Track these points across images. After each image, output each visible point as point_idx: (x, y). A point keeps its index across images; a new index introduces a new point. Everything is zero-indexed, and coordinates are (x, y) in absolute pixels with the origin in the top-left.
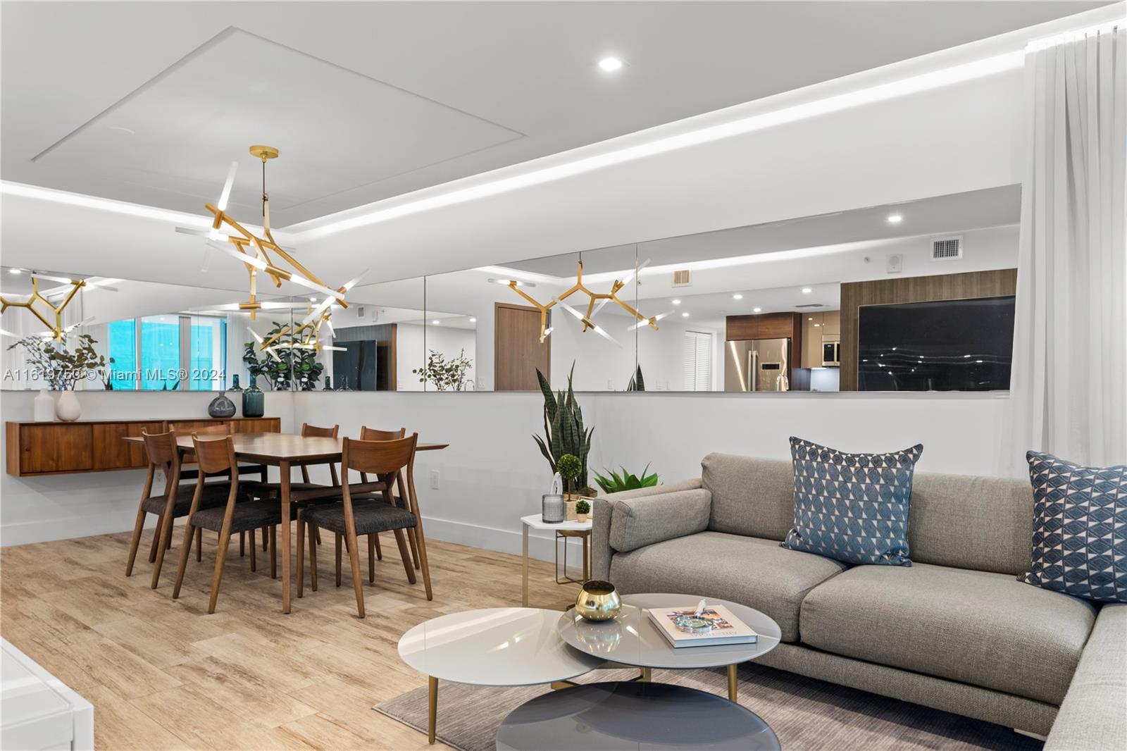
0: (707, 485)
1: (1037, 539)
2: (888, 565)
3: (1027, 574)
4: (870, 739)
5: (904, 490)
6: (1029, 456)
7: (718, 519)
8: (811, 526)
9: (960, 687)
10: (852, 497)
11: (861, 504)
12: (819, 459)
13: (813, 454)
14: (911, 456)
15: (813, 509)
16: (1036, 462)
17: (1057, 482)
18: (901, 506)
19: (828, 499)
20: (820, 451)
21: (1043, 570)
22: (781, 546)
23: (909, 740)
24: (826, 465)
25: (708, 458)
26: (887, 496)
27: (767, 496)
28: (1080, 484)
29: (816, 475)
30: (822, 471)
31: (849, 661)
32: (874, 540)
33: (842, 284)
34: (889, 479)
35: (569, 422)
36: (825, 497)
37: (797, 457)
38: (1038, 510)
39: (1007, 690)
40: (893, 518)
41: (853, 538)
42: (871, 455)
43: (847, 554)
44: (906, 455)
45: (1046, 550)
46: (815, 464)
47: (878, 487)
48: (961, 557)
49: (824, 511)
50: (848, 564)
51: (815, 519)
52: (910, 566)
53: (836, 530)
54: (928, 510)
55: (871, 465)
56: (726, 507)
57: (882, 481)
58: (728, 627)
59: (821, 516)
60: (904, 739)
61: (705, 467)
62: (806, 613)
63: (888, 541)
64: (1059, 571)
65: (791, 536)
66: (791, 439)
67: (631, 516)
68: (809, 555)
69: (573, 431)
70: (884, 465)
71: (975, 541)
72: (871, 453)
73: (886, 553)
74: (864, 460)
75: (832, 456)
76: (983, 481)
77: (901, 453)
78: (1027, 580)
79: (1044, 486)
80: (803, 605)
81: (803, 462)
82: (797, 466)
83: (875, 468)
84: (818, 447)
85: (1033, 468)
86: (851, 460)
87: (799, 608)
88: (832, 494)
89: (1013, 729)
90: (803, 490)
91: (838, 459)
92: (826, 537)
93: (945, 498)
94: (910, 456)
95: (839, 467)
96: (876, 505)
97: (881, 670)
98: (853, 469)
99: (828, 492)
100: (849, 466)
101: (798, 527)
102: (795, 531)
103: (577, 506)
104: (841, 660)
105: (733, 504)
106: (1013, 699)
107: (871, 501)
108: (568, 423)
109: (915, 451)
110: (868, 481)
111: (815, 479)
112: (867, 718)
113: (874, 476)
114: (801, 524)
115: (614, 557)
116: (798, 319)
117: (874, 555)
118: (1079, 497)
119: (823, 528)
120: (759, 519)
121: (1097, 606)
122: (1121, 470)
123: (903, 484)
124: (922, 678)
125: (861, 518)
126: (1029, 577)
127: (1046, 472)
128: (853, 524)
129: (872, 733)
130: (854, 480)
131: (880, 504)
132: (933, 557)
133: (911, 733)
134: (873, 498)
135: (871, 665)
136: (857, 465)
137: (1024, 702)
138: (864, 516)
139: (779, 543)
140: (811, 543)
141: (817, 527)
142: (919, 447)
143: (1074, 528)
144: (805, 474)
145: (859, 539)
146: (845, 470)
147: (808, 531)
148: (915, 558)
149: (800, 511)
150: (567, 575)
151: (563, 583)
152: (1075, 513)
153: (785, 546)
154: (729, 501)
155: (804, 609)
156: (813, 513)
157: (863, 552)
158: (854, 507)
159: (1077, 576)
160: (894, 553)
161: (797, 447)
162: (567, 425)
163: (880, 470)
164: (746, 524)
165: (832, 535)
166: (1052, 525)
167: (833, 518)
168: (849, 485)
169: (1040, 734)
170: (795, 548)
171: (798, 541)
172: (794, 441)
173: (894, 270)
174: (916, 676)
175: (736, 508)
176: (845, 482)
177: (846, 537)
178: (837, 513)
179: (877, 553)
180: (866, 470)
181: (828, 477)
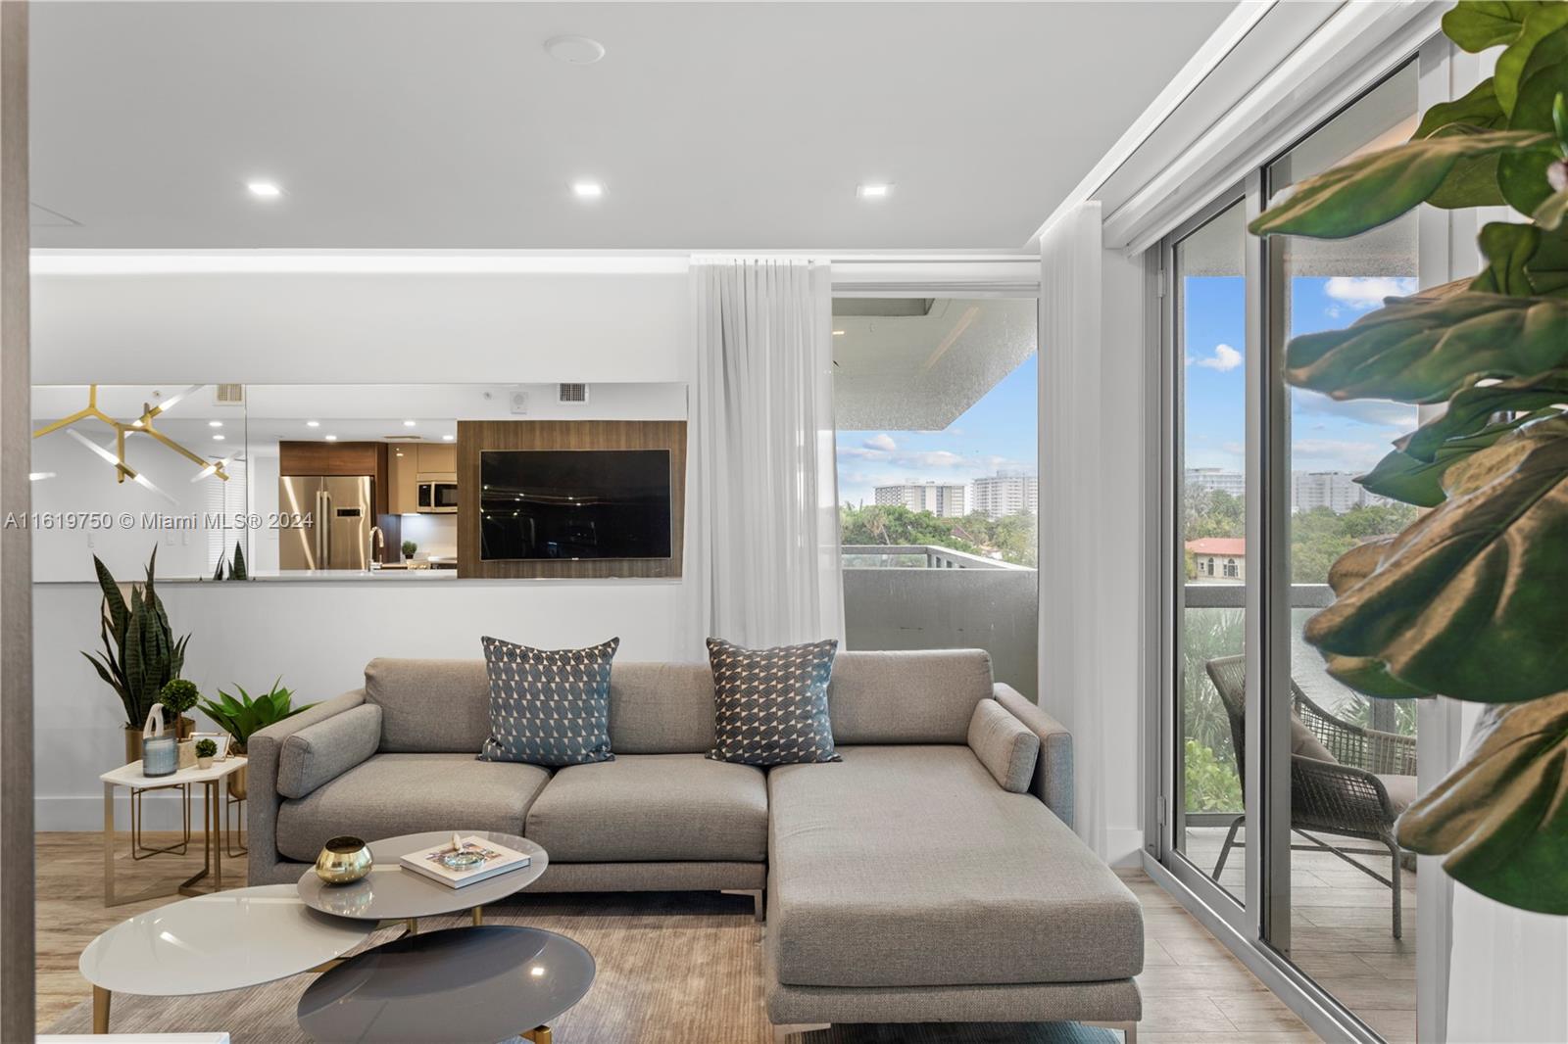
0: (374, 699)
1: (720, 719)
2: (594, 762)
3: (714, 751)
4: (604, 936)
5: (605, 684)
6: (708, 643)
7: (390, 737)
8: (514, 733)
9: (678, 866)
10: (556, 698)
11: (566, 703)
12: (519, 660)
13: (511, 654)
14: (610, 650)
15: (515, 715)
16: (715, 649)
17: (733, 666)
18: (602, 701)
19: (531, 703)
20: (518, 651)
21: (727, 746)
22: (478, 759)
23: (636, 927)
24: (527, 666)
25: (373, 665)
26: (590, 692)
27: (452, 704)
28: (751, 666)
29: (517, 678)
30: (522, 672)
31: (577, 866)
32: (580, 739)
33: (459, 422)
34: (591, 675)
35: (154, 629)
36: (528, 701)
37: (493, 659)
38: (719, 693)
39: (715, 859)
40: (596, 715)
41: (559, 740)
42: (571, 651)
43: (552, 757)
44: (605, 649)
45: (729, 727)
46: (514, 666)
47: (581, 684)
48: (654, 743)
49: (528, 715)
50: (553, 768)
51: (518, 726)
52: (614, 760)
53: (542, 734)
54: (623, 702)
55: (573, 662)
56: (401, 723)
57: (585, 679)
58: (496, 856)
59: (525, 721)
60: (632, 928)
61: (369, 678)
62: (533, 827)
63: (593, 738)
64: (739, 745)
65: (489, 747)
66: (483, 639)
67: (309, 752)
68: (512, 764)
69: (160, 642)
70: (586, 661)
71: (666, 727)
72: (571, 648)
73: (591, 751)
74: (565, 657)
75: (531, 655)
76: (670, 668)
77: (600, 648)
78: (714, 757)
79: (724, 670)
80: (529, 819)
81: (501, 664)
82: (493, 669)
83: (577, 665)
84: (515, 646)
85: (712, 654)
86: (551, 658)
87: (525, 823)
88: (535, 697)
89: (720, 892)
90: (503, 695)
91: (538, 658)
92: (531, 742)
93: (638, 688)
94: (608, 649)
95: (541, 667)
96: (580, 703)
97: (608, 867)
98: (555, 668)
99: (531, 695)
100: (550, 665)
101: (499, 736)
102: (493, 741)
103: (197, 747)
104: (570, 866)
105: (410, 718)
106: (720, 865)
107: (575, 699)
108: (152, 632)
109: (613, 645)
110: (571, 679)
111: (516, 682)
112: (593, 919)
113: (577, 673)
114: (503, 732)
115: (282, 807)
116: (383, 452)
117: (581, 754)
118: (752, 678)
119: (528, 734)
120: (443, 732)
121: (766, 770)
122: (777, 651)
123: (604, 680)
124: (646, 866)
125: (566, 718)
126: (715, 754)
127: (724, 657)
128: (560, 727)
129: (603, 931)
130: (557, 679)
131: (584, 701)
132: (630, 746)
133: (635, 920)
134: (577, 697)
135: (598, 865)
136: (559, 663)
137: (729, 864)
138: (570, 716)
139: (474, 756)
140: (514, 751)
141: (521, 733)
142: (616, 640)
143: (749, 706)
144: (504, 677)
145: (566, 740)
146: (548, 670)
147: (511, 738)
148: (618, 750)
149: (500, 718)
150: (143, 845)
151: (142, 858)
152: (749, 692)
153: (484, 759)
154: (405, 715)
155: (531, 823)
156: (515, 719)
157: (569, 753)
158: (559, 708)
159: (753, 746)
160: (598, 750)
161: (492, 647)
162: (151, 635)
163: (582, 667)
164: (428, 739)
165: (538, 740)
166: (732, 705)
167: (538, 721)
168: (553, 685)
169: (742, 889)
170: (495, 760)
171: (499, 752)
172: (488, 641)
173: (518, 411)
174: (640, 865)
175: (417, 721)
176: (549, 682)
177: (552, 740)
178: (542, 716)
179: (584, 752)
180: (568, 668)
181: (530, 679)
